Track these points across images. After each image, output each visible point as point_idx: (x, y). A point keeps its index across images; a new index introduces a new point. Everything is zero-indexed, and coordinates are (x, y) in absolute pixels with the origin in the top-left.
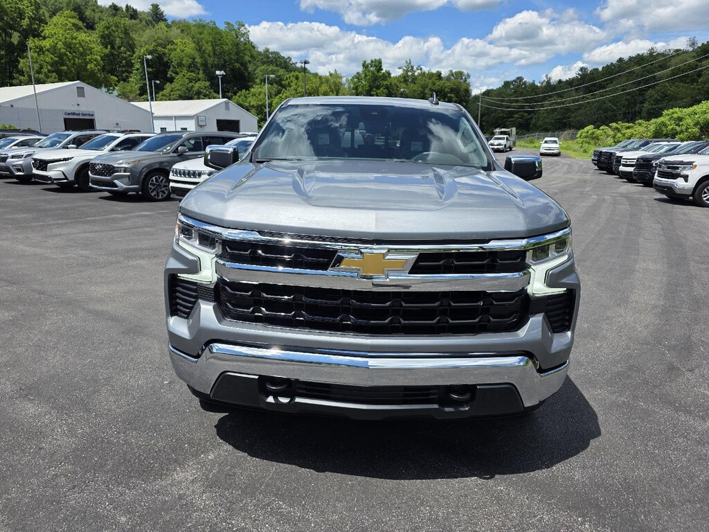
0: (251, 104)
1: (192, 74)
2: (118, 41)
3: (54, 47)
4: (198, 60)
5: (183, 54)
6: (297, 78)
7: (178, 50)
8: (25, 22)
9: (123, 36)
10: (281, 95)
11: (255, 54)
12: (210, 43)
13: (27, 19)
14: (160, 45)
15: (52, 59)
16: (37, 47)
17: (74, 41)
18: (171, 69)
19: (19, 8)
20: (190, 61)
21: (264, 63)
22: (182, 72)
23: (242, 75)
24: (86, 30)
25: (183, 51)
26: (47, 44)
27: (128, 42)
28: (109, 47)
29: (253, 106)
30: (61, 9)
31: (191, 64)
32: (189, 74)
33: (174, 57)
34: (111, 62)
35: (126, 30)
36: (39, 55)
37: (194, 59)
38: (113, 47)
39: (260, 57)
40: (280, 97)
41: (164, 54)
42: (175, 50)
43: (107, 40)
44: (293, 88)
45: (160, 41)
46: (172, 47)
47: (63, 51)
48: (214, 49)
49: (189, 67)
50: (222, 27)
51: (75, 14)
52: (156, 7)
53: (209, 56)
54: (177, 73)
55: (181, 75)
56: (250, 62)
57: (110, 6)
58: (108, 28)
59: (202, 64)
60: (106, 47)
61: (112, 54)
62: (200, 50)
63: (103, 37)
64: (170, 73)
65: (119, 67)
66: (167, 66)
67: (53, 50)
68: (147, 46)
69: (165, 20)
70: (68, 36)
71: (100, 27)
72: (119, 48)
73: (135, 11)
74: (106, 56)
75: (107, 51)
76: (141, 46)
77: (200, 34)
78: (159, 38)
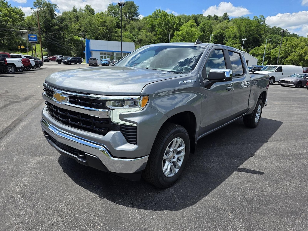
0: (259, 53)
1: (234, 41)
2: (207, 30)
3: (182, 34)
4: (238, 34)
5: (232, 33)
6: (287, 40)
7: (230, 31)
8: (175, 26)
9: (209, 27)
10: (276, 48)
11: (266, 29)
12: (245, 27)
13: (176, 25)
14: (222, 30)
15: (181, 38)
16: (177, 35)
17: (190, 31)
18: (225, 39)
19: (174, 21)
20: (234, 35)
21: (271, 33)
22: (229, 40)
23: (258, 40)
24: (197, 26)
25: (232, 31)
26: (180, 33)
27: (210, 30)
28: (203, 32)
29: (260, 54)
30: (190, 19)
31: (234, 37)
32: (233, 41)
33: (227, 34)
34: (203, 38)
35: (210, 25)
36: (177, 37)
37: (236, 34)
38: (204, 32)
39: (270, 31)
40: (276, 49)
41: (224, 33)
42: (229, 31)
43: (203, 30)
44: (283, 44)
45: (223, 28)
46: (227, 30)
47: (185, 35)
48: (246, 29)
49: (234, 38)
50: (252, 19)
51: (194, 21)
52: (226, 14)
53: (243, 33)
54: (227, 41)
55: (229, 41)
56: (263, 34)
57: (208, 16)
58: (204, 25)
59: (239, 36)
60: (202, 33)
61: (203, 35)
62: (239, 30)
63: (201, 29)
64: (224, 41)
65: (205, 40)
66: (224, 38)
67: (182, 35)
68: (217, 31)
69: (229, 19)
70: (188, 29)
71: (201, 25)
72: (207, 32)
73: (217, 17)
74: (201, 36)
75: (201, 34)
76: (215, 31)
77: (241, 23)
78: (223, 27)
